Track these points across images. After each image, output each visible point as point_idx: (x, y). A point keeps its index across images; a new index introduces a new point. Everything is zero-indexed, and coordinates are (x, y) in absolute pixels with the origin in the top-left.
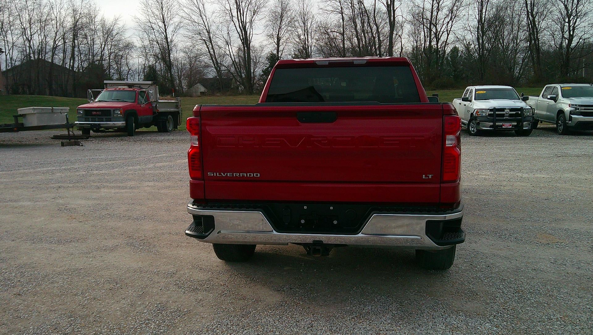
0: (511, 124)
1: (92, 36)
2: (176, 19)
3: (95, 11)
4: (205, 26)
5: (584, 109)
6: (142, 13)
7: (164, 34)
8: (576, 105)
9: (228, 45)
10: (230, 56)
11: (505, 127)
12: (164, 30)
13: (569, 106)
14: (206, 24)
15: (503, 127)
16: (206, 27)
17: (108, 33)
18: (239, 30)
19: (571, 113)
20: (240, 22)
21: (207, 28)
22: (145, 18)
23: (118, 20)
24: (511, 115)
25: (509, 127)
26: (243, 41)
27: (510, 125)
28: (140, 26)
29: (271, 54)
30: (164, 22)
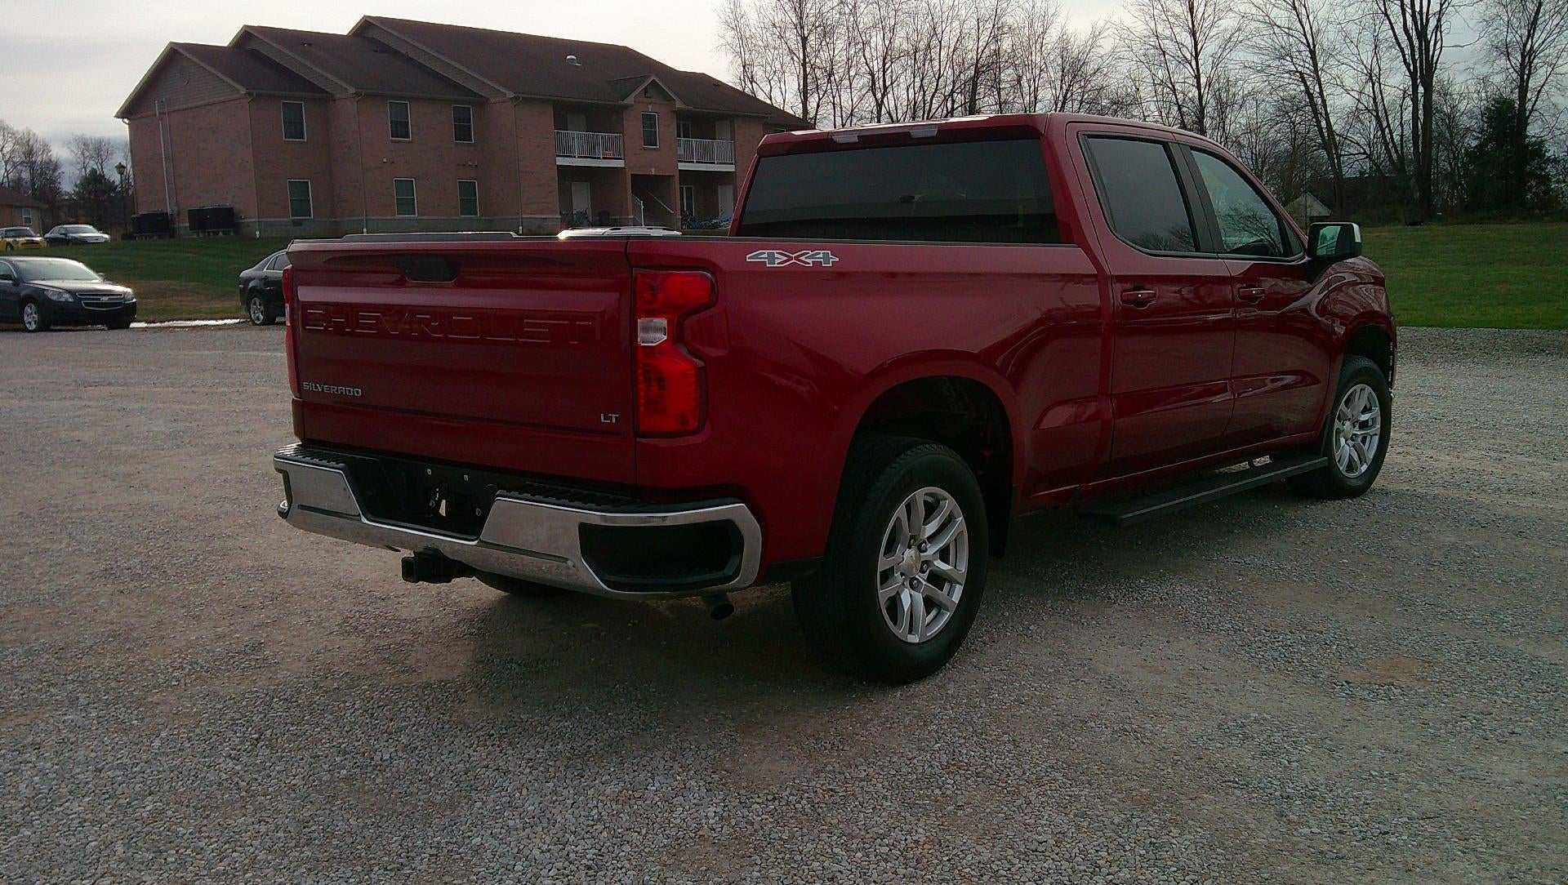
1: (1034, 81)
2: (1228, 23)
3: (1046, 17)
4: (1305, 35)
6: (1136, 14)
7: (1190, 64)
9: (1373, 84)
10: (1375, 114)
12: (1194, 54)
14: (1307, 28)
16: (1308, 36)
17: (1073, 70)
18: (1402, 37)
20: (1408, 16)
21: (1311, 41)
22: (1146, 27)
23: (1102, 36)
26: (1412, 68)
28: (1129, 47)
29: (1497, 102)
30: (1193, 33)
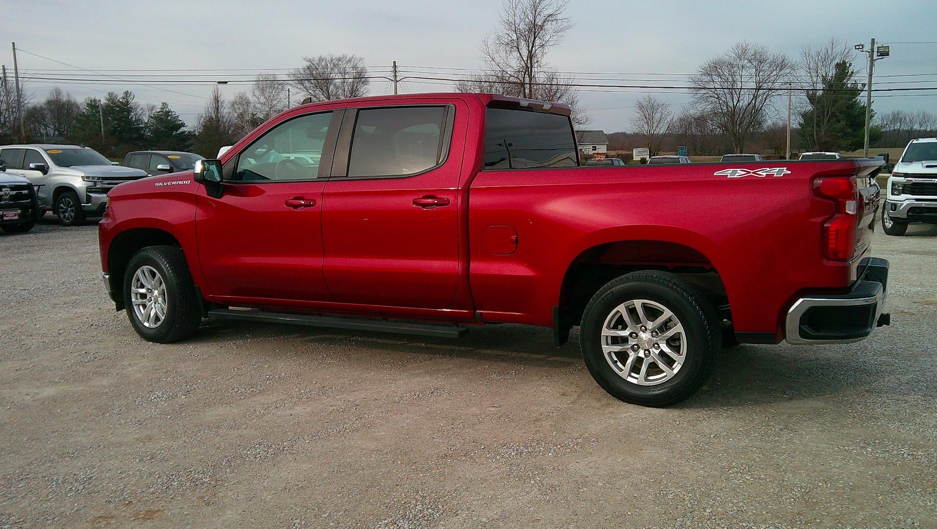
0: (16, 213)
5: (108, 184)
8: (93, 178)
11: (7, 219)
13: (84, 180)
15: (5, 218)
19: (89, 190)
24: (12, 198)
25: (13, 218)
27: (15, 215)
